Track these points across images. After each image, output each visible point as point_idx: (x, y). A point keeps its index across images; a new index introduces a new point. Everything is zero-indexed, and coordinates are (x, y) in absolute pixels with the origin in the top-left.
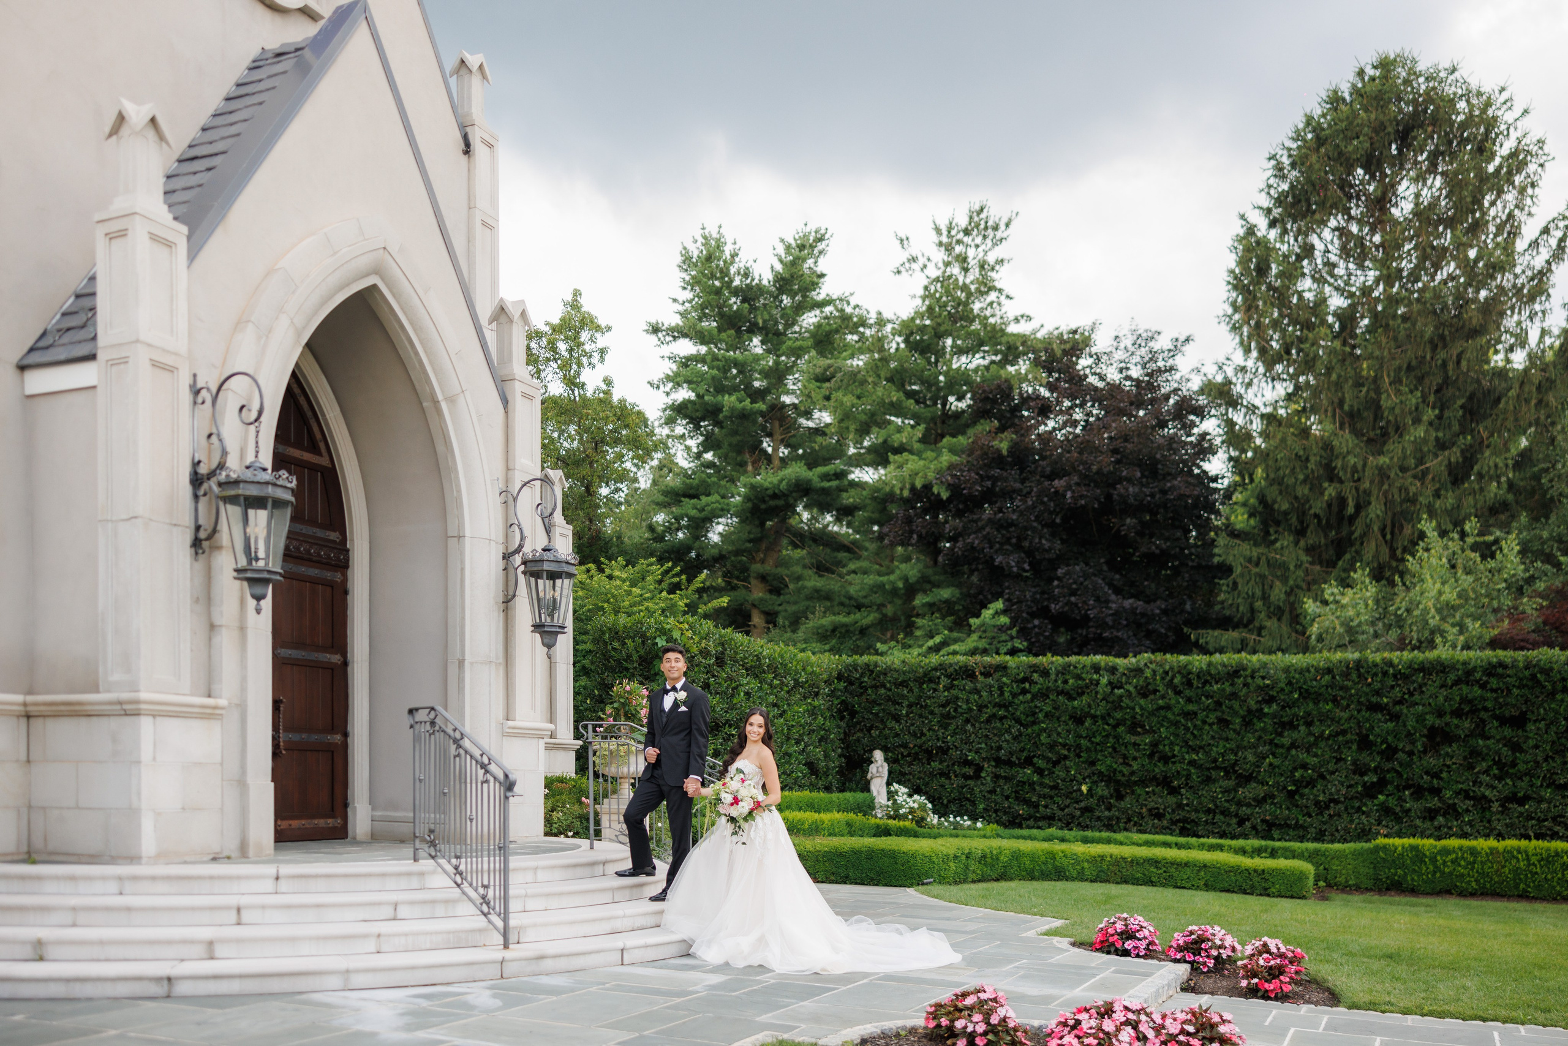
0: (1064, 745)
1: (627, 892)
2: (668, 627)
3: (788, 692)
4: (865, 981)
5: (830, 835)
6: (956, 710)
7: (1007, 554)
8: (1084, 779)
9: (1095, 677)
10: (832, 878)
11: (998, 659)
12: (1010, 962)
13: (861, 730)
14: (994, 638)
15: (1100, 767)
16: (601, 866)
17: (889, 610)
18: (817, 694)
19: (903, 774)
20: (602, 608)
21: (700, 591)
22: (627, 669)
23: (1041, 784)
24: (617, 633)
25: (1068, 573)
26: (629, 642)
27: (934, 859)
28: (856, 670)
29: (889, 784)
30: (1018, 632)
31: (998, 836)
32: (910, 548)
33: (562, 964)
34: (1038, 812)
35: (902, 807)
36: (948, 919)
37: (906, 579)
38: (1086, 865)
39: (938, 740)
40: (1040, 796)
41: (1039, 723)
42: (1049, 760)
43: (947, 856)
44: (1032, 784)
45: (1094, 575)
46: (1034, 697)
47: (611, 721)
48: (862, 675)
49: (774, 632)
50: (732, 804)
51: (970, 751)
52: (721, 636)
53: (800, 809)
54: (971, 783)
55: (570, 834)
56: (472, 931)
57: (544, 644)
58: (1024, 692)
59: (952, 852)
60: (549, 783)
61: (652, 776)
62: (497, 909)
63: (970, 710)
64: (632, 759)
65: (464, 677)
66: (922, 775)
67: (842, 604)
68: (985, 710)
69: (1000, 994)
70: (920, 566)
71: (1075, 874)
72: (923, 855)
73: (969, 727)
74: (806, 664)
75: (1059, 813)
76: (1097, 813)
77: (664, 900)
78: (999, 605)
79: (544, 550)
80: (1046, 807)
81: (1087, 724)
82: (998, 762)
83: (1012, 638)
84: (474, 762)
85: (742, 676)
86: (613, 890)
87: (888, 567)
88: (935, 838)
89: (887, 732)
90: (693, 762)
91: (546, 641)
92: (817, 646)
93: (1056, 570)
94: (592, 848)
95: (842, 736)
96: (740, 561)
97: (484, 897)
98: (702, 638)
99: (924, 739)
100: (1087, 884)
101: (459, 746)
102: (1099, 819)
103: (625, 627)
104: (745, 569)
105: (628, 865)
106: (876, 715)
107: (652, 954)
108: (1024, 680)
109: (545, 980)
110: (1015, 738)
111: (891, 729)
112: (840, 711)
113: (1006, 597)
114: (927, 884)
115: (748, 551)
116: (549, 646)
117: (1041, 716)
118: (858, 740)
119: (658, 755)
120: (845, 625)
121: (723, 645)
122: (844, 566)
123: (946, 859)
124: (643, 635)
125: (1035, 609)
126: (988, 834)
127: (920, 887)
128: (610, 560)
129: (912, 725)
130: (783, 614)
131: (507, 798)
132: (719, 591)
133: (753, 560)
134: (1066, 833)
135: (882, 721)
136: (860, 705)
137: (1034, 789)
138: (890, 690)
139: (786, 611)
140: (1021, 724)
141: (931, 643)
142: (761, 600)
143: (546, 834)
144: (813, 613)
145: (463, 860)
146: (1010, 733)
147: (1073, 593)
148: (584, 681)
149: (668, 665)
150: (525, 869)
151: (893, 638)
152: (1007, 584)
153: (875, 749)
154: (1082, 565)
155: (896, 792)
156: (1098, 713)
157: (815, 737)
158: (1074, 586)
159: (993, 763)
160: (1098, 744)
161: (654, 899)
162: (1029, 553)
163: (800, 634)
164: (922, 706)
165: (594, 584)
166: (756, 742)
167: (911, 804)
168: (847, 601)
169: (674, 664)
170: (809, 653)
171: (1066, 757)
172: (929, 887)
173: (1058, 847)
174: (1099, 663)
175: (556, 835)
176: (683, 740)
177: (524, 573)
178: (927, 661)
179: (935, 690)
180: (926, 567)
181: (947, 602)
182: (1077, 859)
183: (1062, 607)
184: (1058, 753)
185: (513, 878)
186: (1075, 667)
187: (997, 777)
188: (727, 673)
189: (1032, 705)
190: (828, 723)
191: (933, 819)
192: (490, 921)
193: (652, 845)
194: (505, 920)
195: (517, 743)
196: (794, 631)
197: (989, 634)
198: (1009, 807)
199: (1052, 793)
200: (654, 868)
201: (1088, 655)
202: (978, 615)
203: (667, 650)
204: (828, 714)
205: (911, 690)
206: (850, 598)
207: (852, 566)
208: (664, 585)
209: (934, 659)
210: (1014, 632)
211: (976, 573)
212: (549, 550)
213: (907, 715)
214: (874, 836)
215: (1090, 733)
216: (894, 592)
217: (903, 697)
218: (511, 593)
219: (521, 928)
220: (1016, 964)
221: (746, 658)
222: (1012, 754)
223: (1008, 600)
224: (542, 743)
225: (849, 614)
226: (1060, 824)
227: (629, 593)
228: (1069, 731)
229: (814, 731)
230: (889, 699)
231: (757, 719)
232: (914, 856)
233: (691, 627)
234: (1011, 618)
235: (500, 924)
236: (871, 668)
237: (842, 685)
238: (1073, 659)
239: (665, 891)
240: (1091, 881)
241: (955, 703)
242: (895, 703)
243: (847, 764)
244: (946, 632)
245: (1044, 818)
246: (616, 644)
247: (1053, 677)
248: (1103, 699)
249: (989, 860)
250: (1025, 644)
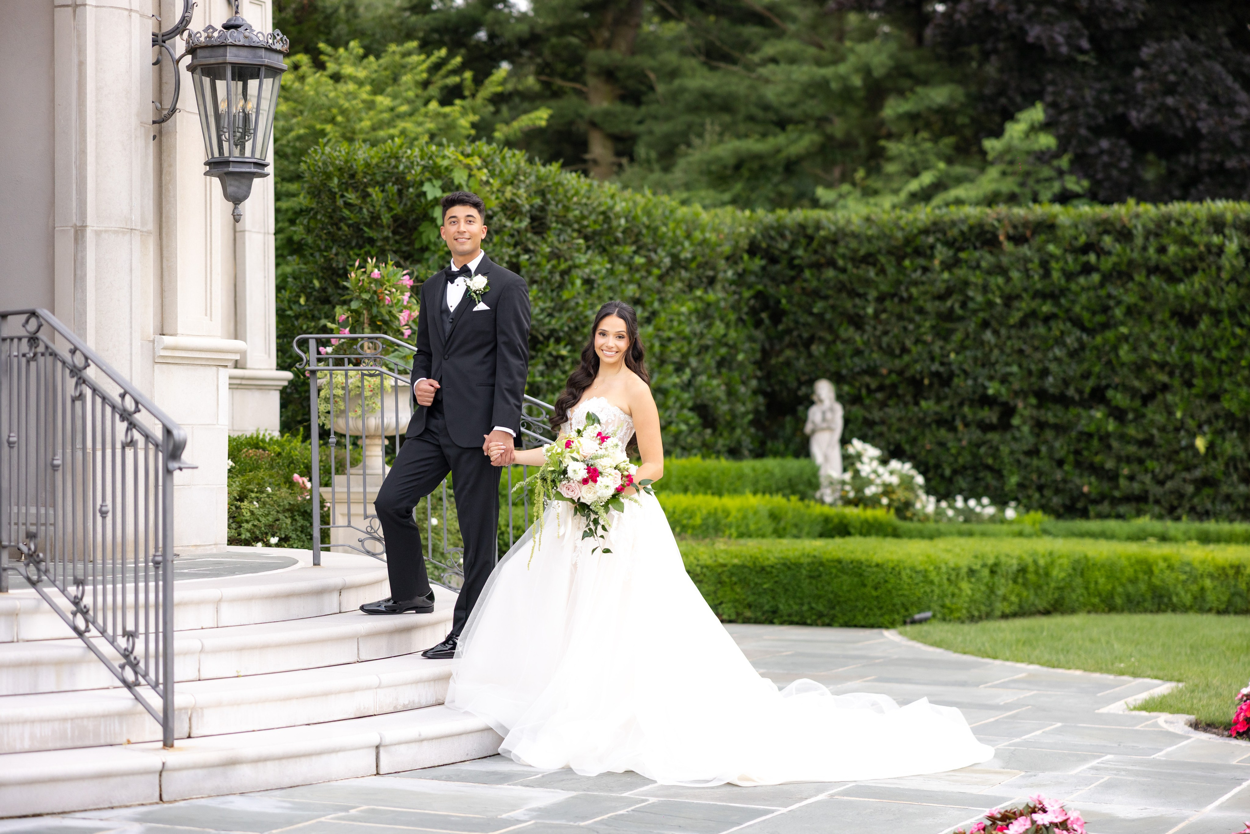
0: (1162, 366)
1: (383, 642)
2: (445, 163)
3: (660, 278)
4: (821, 797)
5: (741, 535)
6: (964, 305)
7: (1049, 22)
8: (1200, 426)
9: (1216, 239)
10: (748, 613)
11: (1039, 211)
12: (1084, 759)
13: (793, 345)
14: (1028, 174)
15: (1228, 404)
16: (335, 596)
17: (838, 128)
18: (712, 281)
19: (870, 423)
20: (323, 134)
21: (498, 100)
22: (371, 241)
23: (1123, 438)
24: (352, 176)
25: (1160, 55)
26: (375, 193)
27: (933, 576)
28: (783, 236)
29: (844, 441)
30: (1072, 162)
31: (1045, 532)
32: (874, 16)
33: (270, 774)
34: (1117, 487)
35: (870, 482)
36: (964, 684)
37: (866, 71)
38: (1208, 583)
39: (933, 359)
40: (1119, 459)
41: (1116, 326)
42: (1133, 393)
43: (957, 569)
44: (1105, 438)
45: (1208, 56)
46: (1106, 278)
47: (346, 333)
48: (793, 245)
49: (631, 171)
50: (585, 481)
51: (991, 378)
52: (539, 179)
53: (686, 490)
54: (994, 437)
55: (274, 540)
56: (107, 716)
57: (227, 196)
58: (1087, 269)
59: (964, 563)
60: (236, 448)
61: (427, 430)
62: (152, 675)
63: (990, 304)
64: (389, 402)
65: (84, 258)
66: (905, 425)
67: (751, 118)
68: (1016, 304)
69: (1073, 815)
70: (892, 46)
71: (1188, 599)
72: (913, 569)
73: (988, 336)
74: (691, 226)
75: (1155, 490)
76: (1225, 489)
77: (450, 655)
78: (1037, 113)
79: (227, 27)
80: (1131, 478)
81: (1202, 326)
82: (1043, 397)
83: (1061, 173)
84: (108, 410)
85: (578, 250)
86: (358, 638)
87: (834, 50)
88: (931, 537)
89: (840, 347)
90: (499, 403)
91: (230, 190)
92: (709, 195)
93: (1137, 48)
94: (316, 563)
95: (758, 356)
96: (568, 46)
97: (127, 654)
98: (505, 183)
99: (906, 358)
100: (1210, 619)
101: (82, 381)
102: (1228, 498)
103: (368, 165)
104: (576, 59)
105: (384, 592)
106: (820, 317)
107: (430, 755)
108: (1087, 248)
109: (239, 804)
110: (1073, 354)
111: (845, 342)
112: (753, 312)
113: (1049, 98)
114: (921, 621)
115: (581, 26)
116: (236, 199)
117: (1118, 313)
118: (788, 364)
119: (438, 392)
120: (758, 157)
121: (542, 193)
122: (754, 50)
123: (954, 575)
124: (400, 180)
125: (1101, 120)
126: (1028, 529)
127: (908, 628)
128: (335, 45)
129: (886, 333)
130: (646, 138)
131: (168, 472)
132: (531, 100)
133: (590, 42)
134: (1170, 526)
135: (830, 328)
136: (790, 298)
137: (1109, 447)
138: (844, 270)
139: (651, 132)
140: (1083, 329)
141: (914, 185)
142: (607, 114)
143: (231, 541)
144: (700, 136)
145: (89, 588)
146: (1064, 344)
147: (1170, 90)
148: (294, 264)
149: (453, 229)
150: (200, 603)
151: (846, 177)
152: (1049, 76)
153: (817, 378)
154: (1185, 38)
155: (859, 456)
156: (1223, 305)
157: (710, 359)
158: (1172, 78)
159: (1033, 401)
160: (1223, 362)
161: (431, 654)
162: (1089, 20)
163: (678, 174)
164: (902, 300)
165: (308, 89)
166: (613, 365)
167: (887, 478)
168: (759, 114)
169: (463, 227)
170: (697, 207)
171: (1165, 388)
172: (925, 627)
173: (1155, 550)
174: (1222, 215)
175: (247, 543)
176: (482, 363)
177: (191, 68)
178: (910, 217)
179: (925, 270)
180: (903, 48)
181: (943, 112)
182: (1192, 574)
183: (1151, 116)
184: (1151, 380)
185: (181, 619)
186: (1179, 223)
187: (1040, 426)
188: (551, 245)
189: (1103, 293)
190: (733, 334)
191: (927, 504)
192: (137, 698)
193: (428, 557)
194: (167, 696)
195: (179, 374)
196: (666, 169)
197: (1021, 167)
198: (1065, 481)
199: (1143, 453)
200: (431, 597)
201: (1201, 200)
202: (998, 133)
203: (450, 203)
204: (732, 317)
205: (882, 271)
206: (766, 107)
207: (770, 49)
208: (433, 90)
209: (924, 214)
210: (1064, 162)
211: (993, 58)
212: (236, 27)
213: (876, 315)
214: (822, 535)
215: (1210, 343)
216: (847, 94)
217: (868, 282)
218: (168, 105)
219: (194, 709)
220: (1095, 763)
221: (584, 217)
222: (1066, 383)
223: (1054, 105)
224: (225, 374)
225: (764, 135)
226: (1157, 509)
227: (370, 105)
228: (1170, 340)
229: (706, 348)
230: (842, 288)
231: (614, 324)
232: (896, 571)
233: (487, 163)
234: (1059, 137)
235: (156, 702)
236: (810, 231)
237: (758, 263)
238: (1175, 208)
239: (451, 643)
240: (1219, 612)
241: (962, 291)
242: (853, 294)
243: (769, 406)
244: (942, 165)
245: (1128, 499)
246: (352, 197)
247: (1139, 241)
248: (1233, 279)
249: (1031, 577)
250: (1086, 183)
